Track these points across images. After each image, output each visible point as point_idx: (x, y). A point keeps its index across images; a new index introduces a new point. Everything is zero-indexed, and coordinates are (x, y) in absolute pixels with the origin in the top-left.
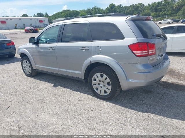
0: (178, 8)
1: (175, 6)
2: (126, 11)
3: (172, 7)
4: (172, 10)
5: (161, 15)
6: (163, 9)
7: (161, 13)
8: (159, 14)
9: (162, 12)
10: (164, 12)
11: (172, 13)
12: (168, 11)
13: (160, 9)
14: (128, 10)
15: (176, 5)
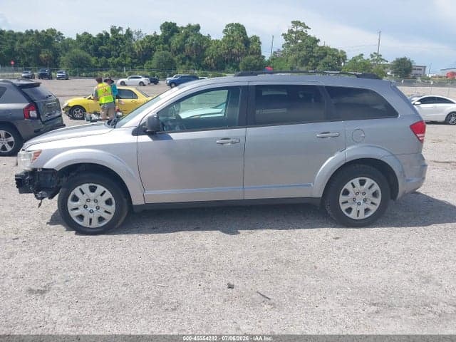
0: (144, 53)
1: (136, 47)
2: (17, 43)
3: (132, 50)
4: (133, 57)
5: (111, 66)
6: (112, 53)
7: (110, 60)
8: (107, 62)
9: (113, 59)
10: (118, 59)
11: (135, 63)
12: (124, 57)
13: (107, 51)
14: (22, 42)
15: (138, 47)
